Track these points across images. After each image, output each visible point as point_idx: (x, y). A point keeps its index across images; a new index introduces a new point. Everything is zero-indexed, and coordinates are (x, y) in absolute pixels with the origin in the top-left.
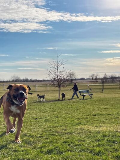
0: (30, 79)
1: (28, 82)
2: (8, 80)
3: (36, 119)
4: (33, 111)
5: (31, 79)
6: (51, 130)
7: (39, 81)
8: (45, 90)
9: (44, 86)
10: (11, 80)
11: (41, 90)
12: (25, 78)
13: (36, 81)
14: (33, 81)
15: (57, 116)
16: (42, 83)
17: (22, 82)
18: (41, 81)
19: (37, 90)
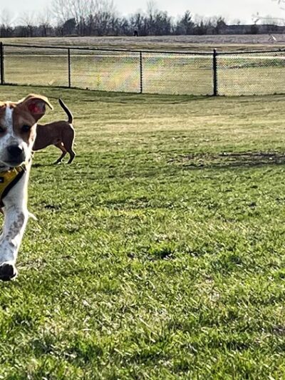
0: (183, 16)
1: (167, 33)
2: (36, 23)
3: (164, 254)
4: (162, 212)
5: (186, 19)
6: (233, 316)
7: (238, 30)
8: (272, 90)
9: (273, 64)
10: (54, 23)
11: (247, 90)
12: (145, 14)
13: (220, 28)
14: (202, 30)
16: (263, 40)
17: (128, 34)
18: (254, 30)
19: (221, 91)
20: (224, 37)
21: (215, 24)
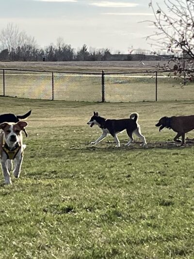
0: (81, 48)
1: (71, 60)
3: (69, 210)
4: (67, 181)
5: (84, 49)
6: (115, 252)
7: (119, 57)
11: (124, 98)
13: (107, 56)
14: (94, 58)
15: (167, 200)
17: (44, 60)
19: (107, 98)
20: (109, 63)
21: (103, 53)
